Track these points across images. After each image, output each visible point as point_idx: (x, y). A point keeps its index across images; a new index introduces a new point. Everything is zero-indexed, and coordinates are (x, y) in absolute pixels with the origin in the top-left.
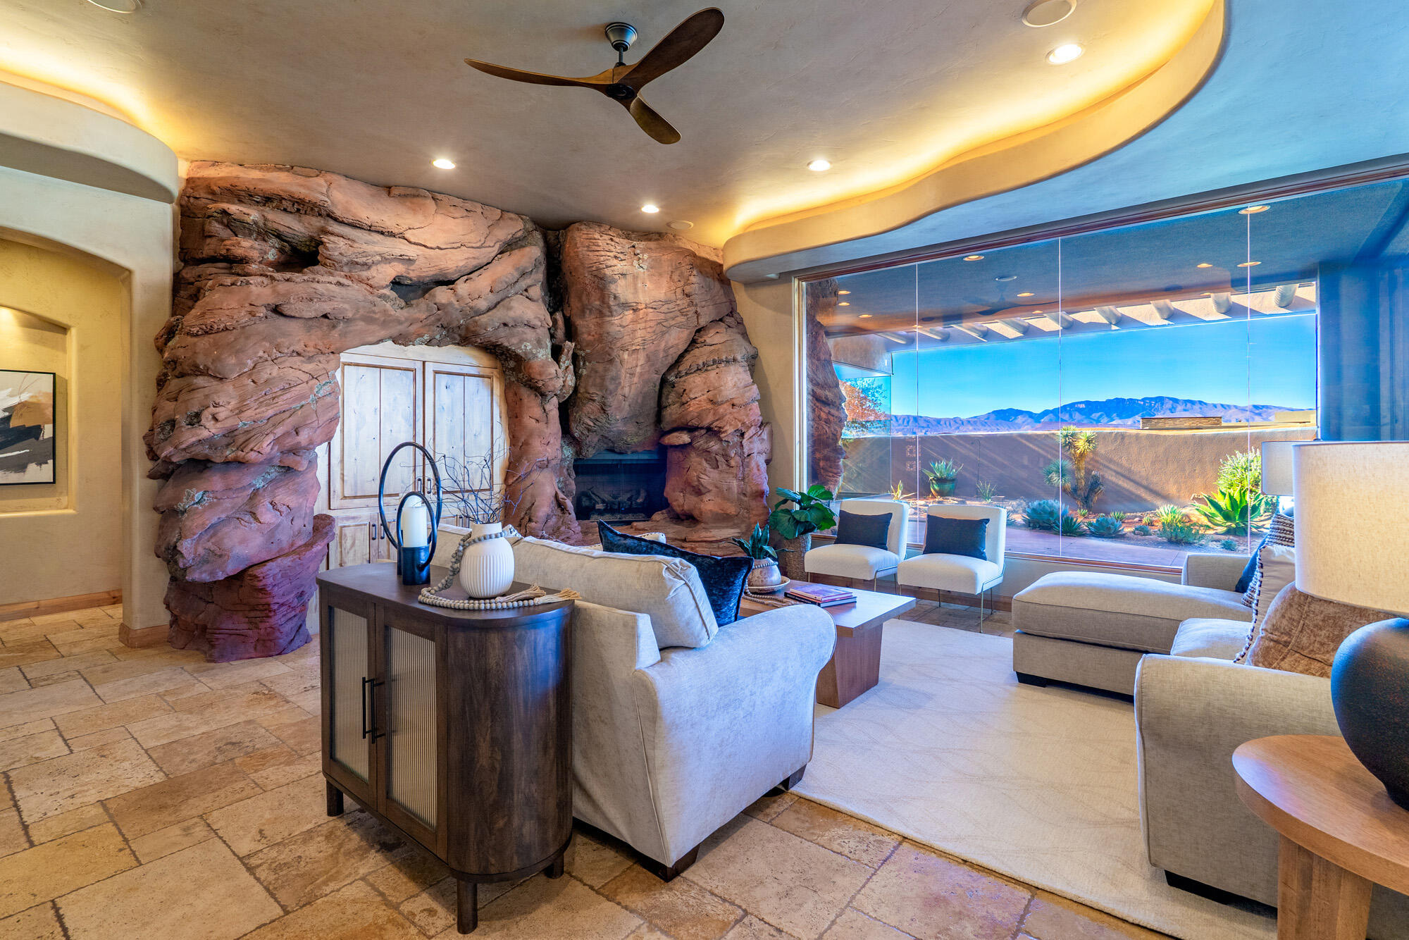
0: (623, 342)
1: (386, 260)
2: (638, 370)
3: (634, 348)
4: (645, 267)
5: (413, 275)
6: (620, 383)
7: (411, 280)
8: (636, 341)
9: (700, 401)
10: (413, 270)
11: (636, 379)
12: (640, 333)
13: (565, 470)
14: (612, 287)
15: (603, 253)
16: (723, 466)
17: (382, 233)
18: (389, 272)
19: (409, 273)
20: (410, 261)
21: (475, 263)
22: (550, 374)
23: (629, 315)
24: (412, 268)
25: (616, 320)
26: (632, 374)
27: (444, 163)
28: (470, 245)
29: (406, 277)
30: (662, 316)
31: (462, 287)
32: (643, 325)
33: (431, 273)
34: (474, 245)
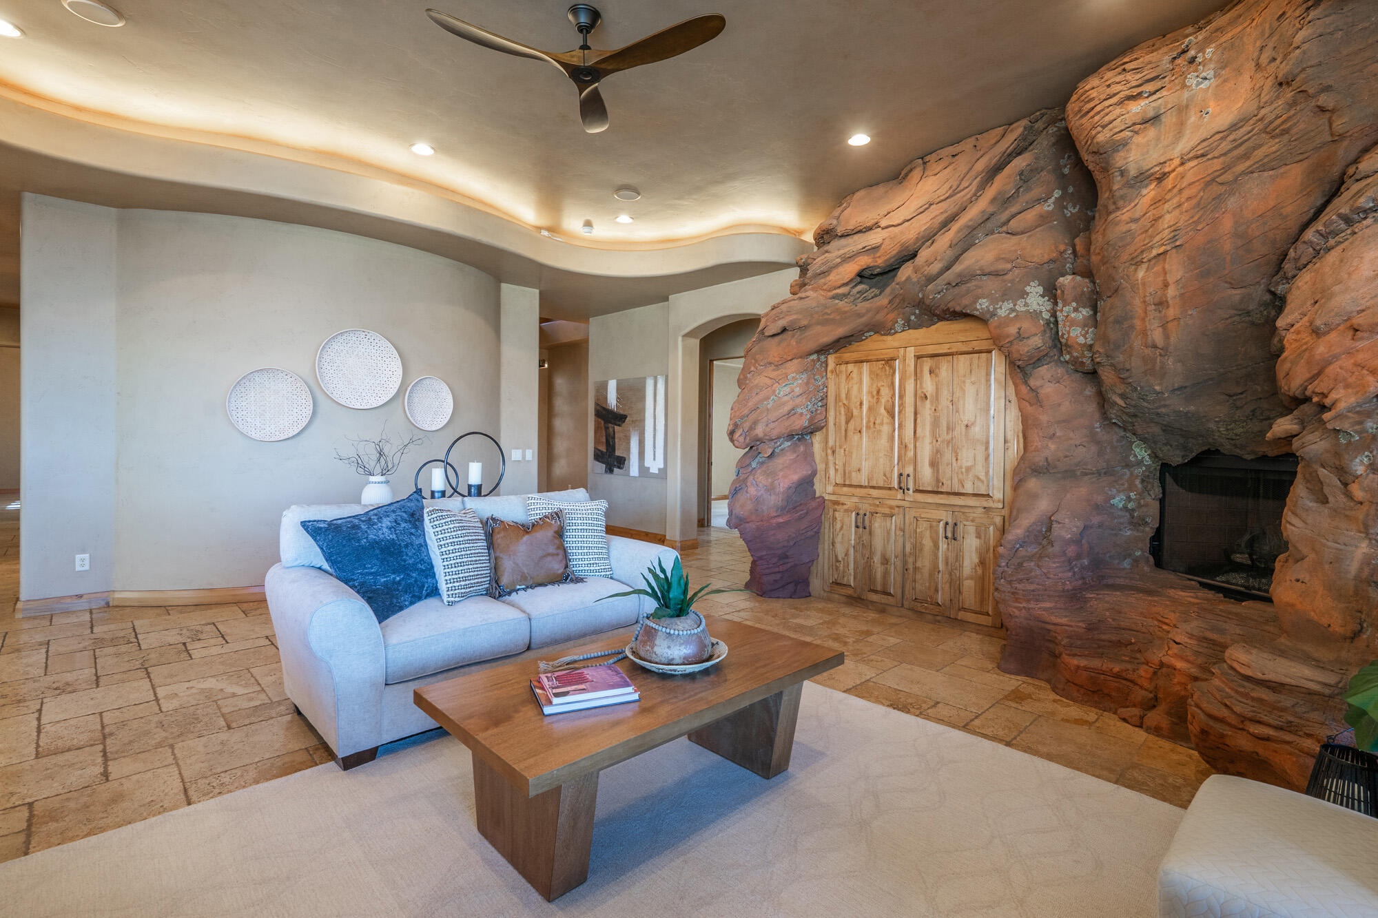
0: (1131, 249)
1: (846, 259)
2: (1171, 292)
3: (1154, 252)
4: (1209, 74)
5: (880, 261)
6: (1132, 327)
7: (879, 267)
8: (1158, 238)
9: (1298, 332)
10: (879, 257)
11: (1171, 312)
12: (1168, 219)
13: (1138, 482)
14: (1119, 160)
15: (1098, 108)
16: (1337, 498)
17: (860, 232)
18: (851, 269)
19: (876, 262)
20: (875, 248)
21: (942, 218)
22: (1008, 336)
23: (1150, 192)
24: (878, 255)
25: (1124, 215)
26: (1162, 304)
27: (859, 139)
28: (938, 200)
29: (875, 266)
30: (1217, 165)
31: (924, 254)
32: (1175, 201)
33: (895, 252)
34: (942, 198)
